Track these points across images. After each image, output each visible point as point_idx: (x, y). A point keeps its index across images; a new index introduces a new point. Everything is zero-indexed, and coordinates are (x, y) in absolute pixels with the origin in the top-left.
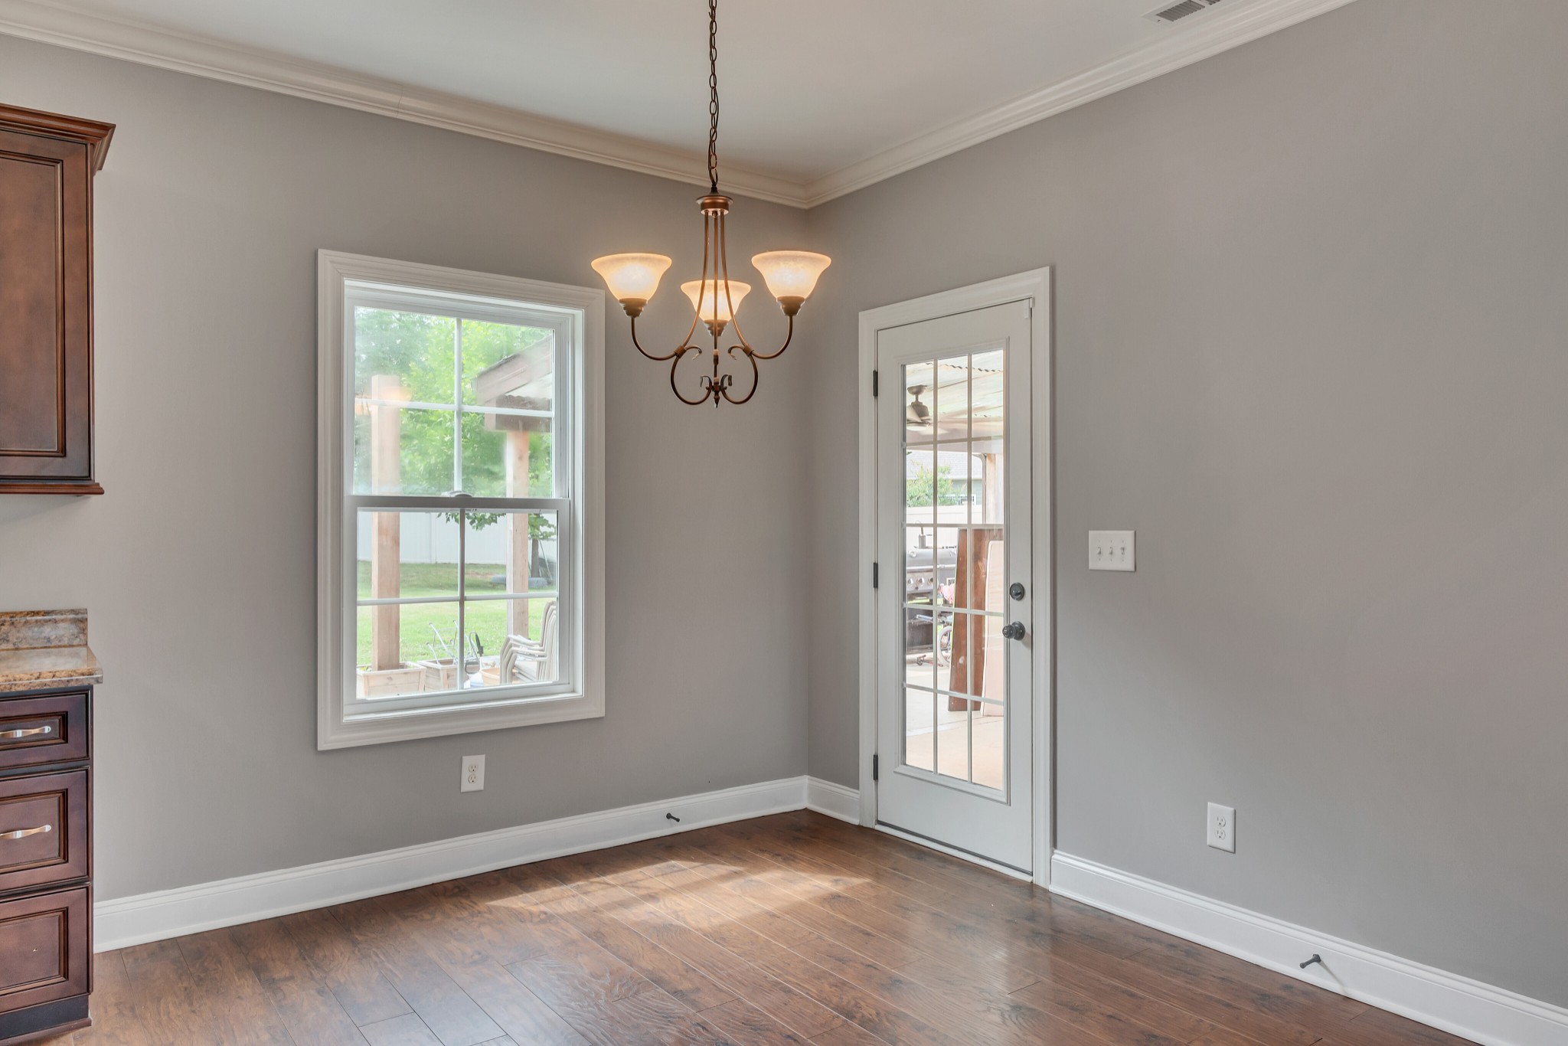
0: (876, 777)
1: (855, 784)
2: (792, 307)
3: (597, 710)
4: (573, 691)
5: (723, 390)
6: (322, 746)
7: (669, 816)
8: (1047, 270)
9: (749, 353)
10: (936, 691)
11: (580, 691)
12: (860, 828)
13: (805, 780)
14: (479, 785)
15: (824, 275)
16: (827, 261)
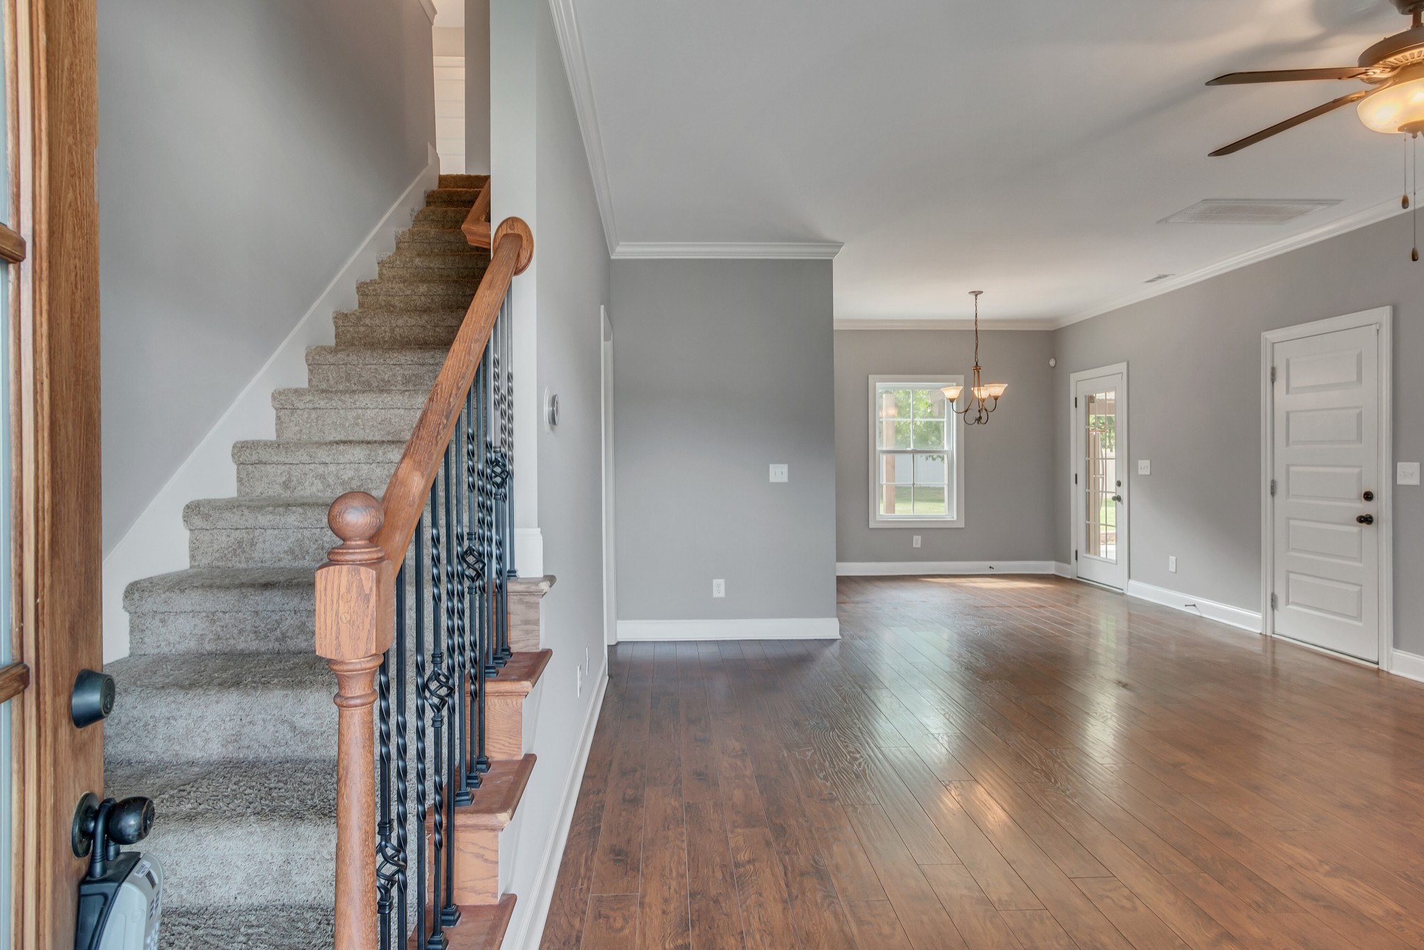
1: (1069, 563)
2: (996, 398)
3: (962, 525)
7: (990, 567)
9: (986, 410)
11: (955, 518)
12: (1071, 579)
13: (1053, 563)
14: (919, 546)
15: (1005, 389)
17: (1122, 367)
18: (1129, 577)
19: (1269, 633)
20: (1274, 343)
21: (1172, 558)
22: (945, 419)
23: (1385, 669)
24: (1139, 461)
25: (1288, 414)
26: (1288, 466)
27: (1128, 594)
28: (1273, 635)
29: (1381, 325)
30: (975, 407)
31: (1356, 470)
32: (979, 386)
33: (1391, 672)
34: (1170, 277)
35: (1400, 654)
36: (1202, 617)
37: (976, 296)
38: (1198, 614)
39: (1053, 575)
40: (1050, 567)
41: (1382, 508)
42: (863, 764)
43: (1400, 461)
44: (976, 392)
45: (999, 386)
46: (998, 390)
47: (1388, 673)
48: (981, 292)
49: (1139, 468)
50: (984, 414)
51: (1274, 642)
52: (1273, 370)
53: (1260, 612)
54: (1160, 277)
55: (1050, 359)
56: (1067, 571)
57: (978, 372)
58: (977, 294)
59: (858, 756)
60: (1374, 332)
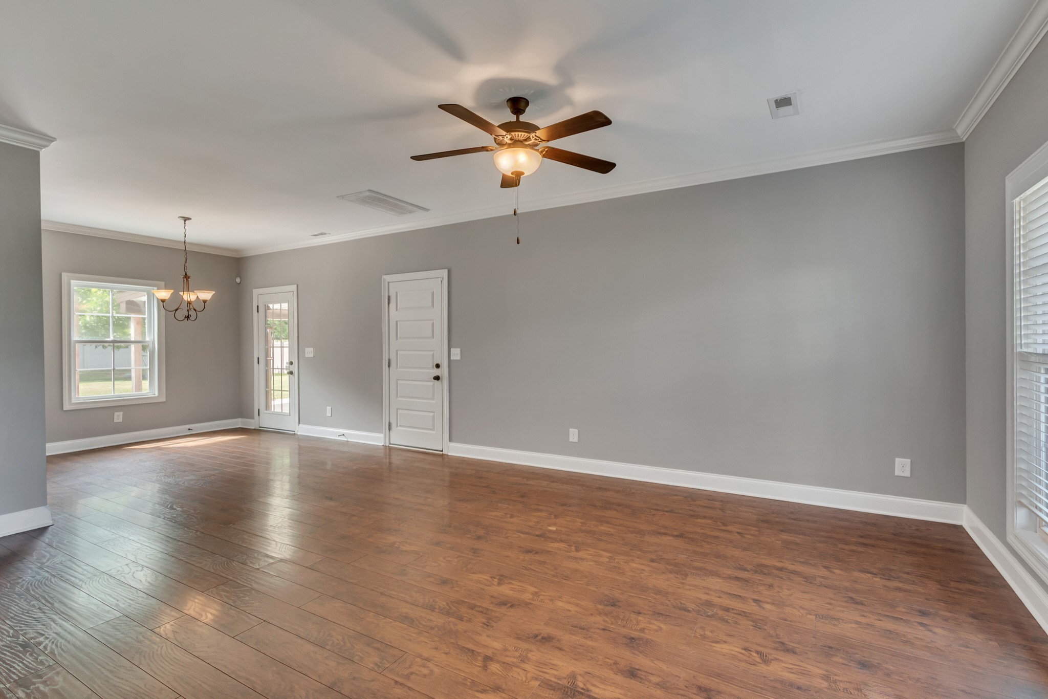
0: (259, 415)
1: (253, 418)
2: (205, 302)
3: (163, 399)
4: (154, 395)
5: (189, 318)
6: (65, 409)
7: (189, 429)
8: (296, 286)
9: (195, 310)
10: (274, 390)
11: (157, 394)
16: (214, 292)
17: (294, 288)
18: (299, 423)
19: (387, 445)
20: (389, 282)
21: (329, 408)
22: (146, 316)
23: (446, 453)
24: (306, 349)
25: (397, 322)
26: (397, 351)
27: (299, 433)
28: (390, 445)
29: (443, 278)
30: (184, 307)
31: (432, 353)
32: (189, 292)
33: (449, 454)
34: (327, 235)
35: (453, 444)
36: (348, 441)
37: (185, 221)
38: (346, 440)
39: (240, 428)
40: (238, 423)
41: (444, 372)
42: (50, 645)
43: (452, 348)
44: (185, 297)
45: (208, 293)
46: (207, 295)
47: (447, 455)
48: (189, 219)
49: (306, 352)
50: (192, 313)
51: (390, 449)
52: (389, 297)
53: (382, 433)
54: (322, 234)
55: (237, 277)
56: (251, 424)
57: (188, 281)
58: (186, 219)
59: (42, 639)
60: (440, 282)
